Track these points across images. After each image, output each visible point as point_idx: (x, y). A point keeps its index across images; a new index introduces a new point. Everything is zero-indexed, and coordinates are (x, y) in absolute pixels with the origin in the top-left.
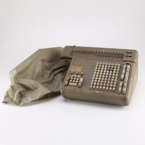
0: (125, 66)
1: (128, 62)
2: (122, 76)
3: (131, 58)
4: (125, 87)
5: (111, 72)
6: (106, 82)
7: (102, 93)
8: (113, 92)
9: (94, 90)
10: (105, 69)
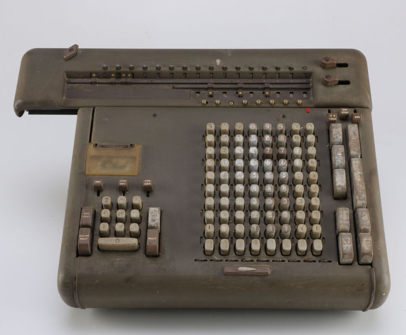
0: (337, 132)
1: (345, 111)
2: (340, 180)
3: (348, 87)
4: (365, 231)
5: (284, 166)
6: (273, 214)
7: (268, 273)
8: (315, 261)
9: (226, 261)
10: (252, 154)
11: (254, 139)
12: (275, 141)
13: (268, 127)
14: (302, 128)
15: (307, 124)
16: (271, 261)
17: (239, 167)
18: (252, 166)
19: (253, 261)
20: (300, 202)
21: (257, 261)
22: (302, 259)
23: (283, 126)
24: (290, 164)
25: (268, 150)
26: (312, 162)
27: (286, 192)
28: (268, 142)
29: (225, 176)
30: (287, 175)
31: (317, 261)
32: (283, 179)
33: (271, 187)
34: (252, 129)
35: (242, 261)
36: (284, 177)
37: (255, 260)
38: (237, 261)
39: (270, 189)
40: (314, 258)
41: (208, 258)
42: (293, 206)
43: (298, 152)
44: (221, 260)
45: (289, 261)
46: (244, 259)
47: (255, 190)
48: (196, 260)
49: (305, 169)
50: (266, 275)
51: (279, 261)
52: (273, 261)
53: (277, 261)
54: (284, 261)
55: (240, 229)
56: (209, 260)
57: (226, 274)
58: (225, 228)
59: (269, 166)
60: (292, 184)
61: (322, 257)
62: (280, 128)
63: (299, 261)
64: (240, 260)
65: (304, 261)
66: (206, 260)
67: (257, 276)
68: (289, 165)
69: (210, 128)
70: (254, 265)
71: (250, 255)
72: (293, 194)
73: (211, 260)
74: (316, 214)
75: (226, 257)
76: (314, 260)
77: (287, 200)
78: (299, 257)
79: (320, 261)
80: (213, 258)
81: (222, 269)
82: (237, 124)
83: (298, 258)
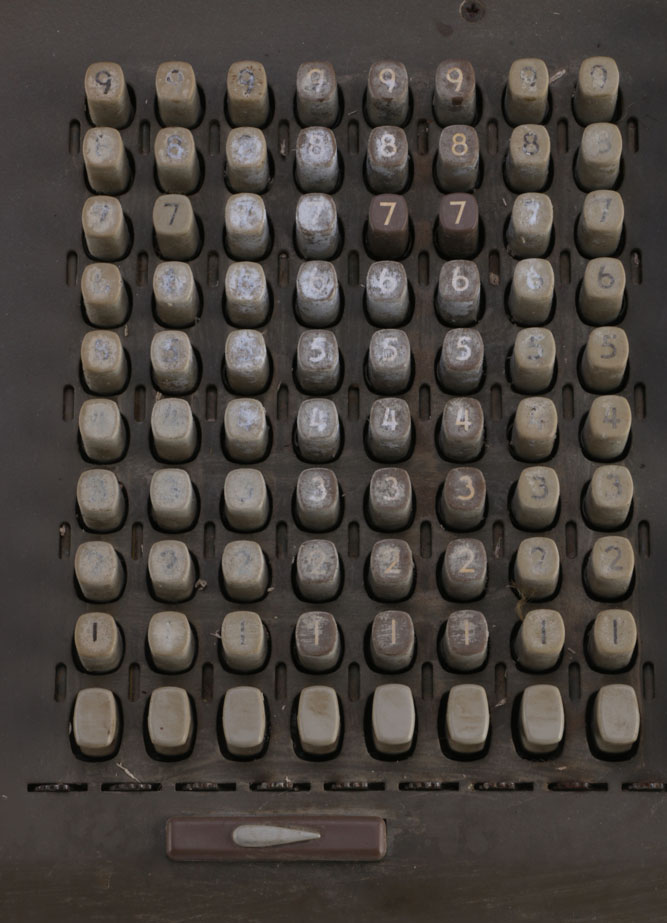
5: (464, 297)
6: (403, 557)
7: (376, 852)
8: (602, 787)
9: (180, 787)
10: (308, 233)
11: (318, 150)
12: (427, 149)
13: (391, 83)
14: (561, 73)
15: (588, 64)
16: (393, 786)
17: (244, 303)
18: (310, 300)
19: (305, 787)
20: (538, 491)
21: (328, 787)
22: (540, 777)
23: (467, 78)
24: (498, 272)
25: (389, 213)
26: (602, 275)
27: (472, 437)
28: (387, 163)
29: (172, 354)
30: (480, 346)
31: (615, 787)
32: (455, 369)
33: (398, 415)
34: (310, 93)
35: (254, 787)
36: (465, 357)
37: (318, 785)
38: (231, 787)
39: (393, 424)
40: (601, 771)
41: (92, 776)
42: (505, 497)
43: (533, 220)
44: (156, 787)
45: (478, 786)
46: (264, 778)
47: (322, 428)
48: (32, 787)
49: (571, 298)
50: (366, 860)
51: (433, 789)
52: (403, 786)
53: (423, 788)
54: (454, 786)
55: (243, 635)
56: (94, 786)
57: (180, 860)
58: (169, 635)
59: (389, 300)
60: (502, 381)
61: (639, 764)
62: (451, 86)
63: (527, 787)
64: (243, 785)
65: (553, 786)
66: (83, 787)
67: (323, 864)
68: (494, 277)
69: (100, 89)
70: (312, 811)
71: (294, 758)
72: (509, 437)
73: (106, 787)
74: (613, 555)
75: (177, 766)
76: (599, 779)
77: (477, 485)
78: (530, 765)
79: (625, 786)
80: (116, 778)
81: (159, 834)
82: (237, 68)
83: (523, 772)
